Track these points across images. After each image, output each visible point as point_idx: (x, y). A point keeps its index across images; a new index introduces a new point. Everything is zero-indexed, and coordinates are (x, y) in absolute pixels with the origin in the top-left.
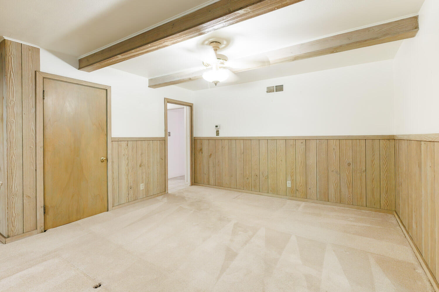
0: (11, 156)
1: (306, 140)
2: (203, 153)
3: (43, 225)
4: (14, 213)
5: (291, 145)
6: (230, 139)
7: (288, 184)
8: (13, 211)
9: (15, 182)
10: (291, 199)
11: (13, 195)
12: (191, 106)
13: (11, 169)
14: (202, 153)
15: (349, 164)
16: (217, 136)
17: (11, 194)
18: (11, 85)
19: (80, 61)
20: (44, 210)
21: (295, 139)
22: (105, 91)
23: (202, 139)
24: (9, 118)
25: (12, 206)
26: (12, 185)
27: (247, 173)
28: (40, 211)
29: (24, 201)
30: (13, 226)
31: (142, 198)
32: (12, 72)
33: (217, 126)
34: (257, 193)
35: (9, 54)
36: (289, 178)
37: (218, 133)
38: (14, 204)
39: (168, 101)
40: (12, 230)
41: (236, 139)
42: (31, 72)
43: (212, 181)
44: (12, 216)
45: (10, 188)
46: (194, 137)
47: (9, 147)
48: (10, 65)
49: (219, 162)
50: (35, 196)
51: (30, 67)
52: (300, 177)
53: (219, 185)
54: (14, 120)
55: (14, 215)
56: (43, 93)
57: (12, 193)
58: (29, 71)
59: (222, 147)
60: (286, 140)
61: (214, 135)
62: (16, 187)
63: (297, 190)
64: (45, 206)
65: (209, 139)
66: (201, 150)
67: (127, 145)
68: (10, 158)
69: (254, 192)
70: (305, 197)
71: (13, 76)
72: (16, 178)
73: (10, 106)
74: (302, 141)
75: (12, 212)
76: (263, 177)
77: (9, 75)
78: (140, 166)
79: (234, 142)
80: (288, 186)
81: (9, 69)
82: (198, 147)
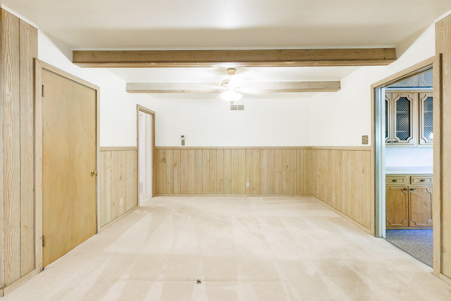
0: (8, 173)
1: (261, 149)
2: (167, 163)
3: (41, 261)
4: (11, 252)
5: (249, 154)
6: (196, 149)
7: (247, 185)
8: (10, 249)
9: (12, 207)
10: (250, 196)
11: (10, 227)
12: (153, 115)
13: (8, 191)
14: (165, 163)
15: (287, 166)
16: (182, 146)
17: (8, 226)
18: (8, 74)
19: (75, 53)
20: (43, 241)
21: (253, 149)
22: (94, 92)
23: (165, 149)
24: (5, 120)
25: (9, 242)
26: (9, 213)
27: (213, 179)
28: (39, 243)
29: (22, 233)
30: (10, 270)
31: (121, 214)
32: (9, 56)
33: (183, 136)
34: (221, 195)
35: (6, 30)
36: (248, 179)
37: (183, 142)
38: (11, 240)
39: (140, 109)
40: (9, 276)
41: (202, 149)
42: (28, 59)
43: (176, 190)
44: (9, 257)
45: (7, 217)
46: (156, 146)
47: (6, 161)
48: (7, 45)
49: (184, 170)
50: (33, 225)
51: (28, 51)
52: (256, 179)
53: (184, 192)
54: (11, 123)
55: (11, 254)
56: (43, 88)
57: (9, 224)
58: (27, 57)
59: (188, 156)
60: (246, 149)
61: (179, 145)
62: (14, 215)
63: (253, 188)
64: (44, 236)
65: (173, 149)
66: (164, 159)
67: (111, 156)
68: (8, 176)
69: (219, 195)
70: (260, 193)
71: (10, 61)
72: (13, 203)
73: (7, 103)
74: (257, 150)
75: (8, 250)
76: (227, 180)
77: (6, 59)
78: (120, 179)
79: (200, 151)
80: (247, 186)
81: (6, 50)
82: (161, 157)
